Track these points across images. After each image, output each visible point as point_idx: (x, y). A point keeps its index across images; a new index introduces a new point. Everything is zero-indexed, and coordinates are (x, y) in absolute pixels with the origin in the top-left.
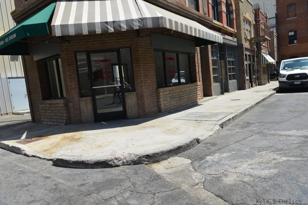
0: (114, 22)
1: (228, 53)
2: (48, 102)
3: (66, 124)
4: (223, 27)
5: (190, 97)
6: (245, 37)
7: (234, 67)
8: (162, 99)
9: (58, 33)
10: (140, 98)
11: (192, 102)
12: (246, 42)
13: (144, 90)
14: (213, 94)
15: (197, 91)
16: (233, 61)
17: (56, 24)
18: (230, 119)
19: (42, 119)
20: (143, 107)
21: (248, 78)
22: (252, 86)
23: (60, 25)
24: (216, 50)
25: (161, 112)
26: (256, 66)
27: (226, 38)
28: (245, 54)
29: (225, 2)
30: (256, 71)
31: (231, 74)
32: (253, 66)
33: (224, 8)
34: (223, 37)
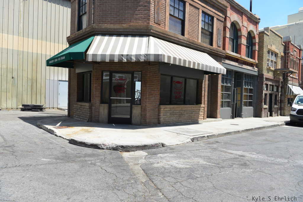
0: (127, 55)
1: (245, 82)
2: (80, 103)
3: (88, 122)
4: (241, 58)
5: (191, 116)
6: (268, 68)
7: (253, 94)
8: (163, 114)
9: (90, 59)
10: (143, 110)
11: (192, 120)
12: (268, 72)
13: (147, 105)
14: (218, 117)
15: (199, 111)
16: (252, 89)
17: (89, 54)
18: (204, 136)
19: (74, 116)
20: (145, 117)
21: (266, 106)
22: (271, 115)
23: (93, 54)
24: (231, 77)
25: (160, 124)
26: (280, 96)
27: (244, 67)
28: (265, 84)
29: (246, 36)
30: (279, 101)
31: (247, 101)
32: (276, 96)
33: (244, 41)
34: (240, 66)
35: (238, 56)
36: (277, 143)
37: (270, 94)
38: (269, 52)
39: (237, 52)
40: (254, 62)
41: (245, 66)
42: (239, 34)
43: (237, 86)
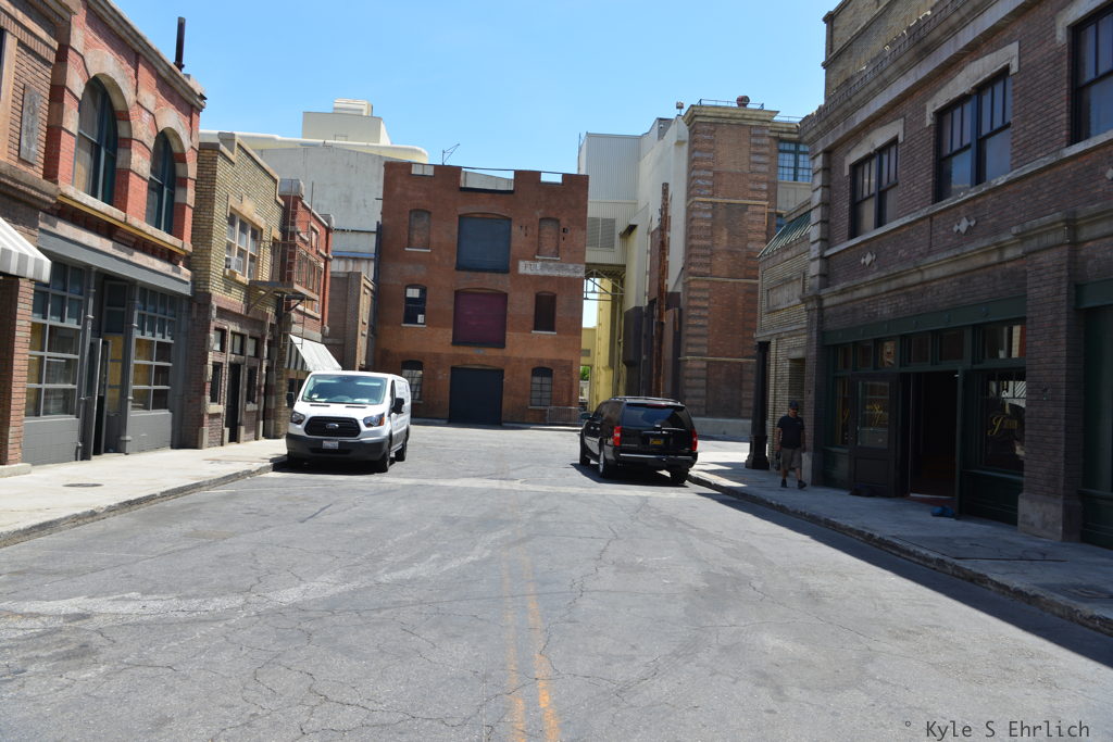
1: (142, 318)
4: (125, 223)
6: (227, 273)
12: (228, 290)
14: (10, 457)
21: (218, 408)
26: (264, 372)
27: (137, 261)
28: (216, 329)
29: (151, 145)
30: (263, 389)
31: (146, 387)
32: (252, 373)
33: (140, 162)
34: (123, 255)
35: (114, 215)
36: (229, 541)
37: (231, 364)
38: (231, 220)
39: (108, 199)
40: (180, 245)
41: (139, 258)
42: (122, 132)
43: (109, 331)
